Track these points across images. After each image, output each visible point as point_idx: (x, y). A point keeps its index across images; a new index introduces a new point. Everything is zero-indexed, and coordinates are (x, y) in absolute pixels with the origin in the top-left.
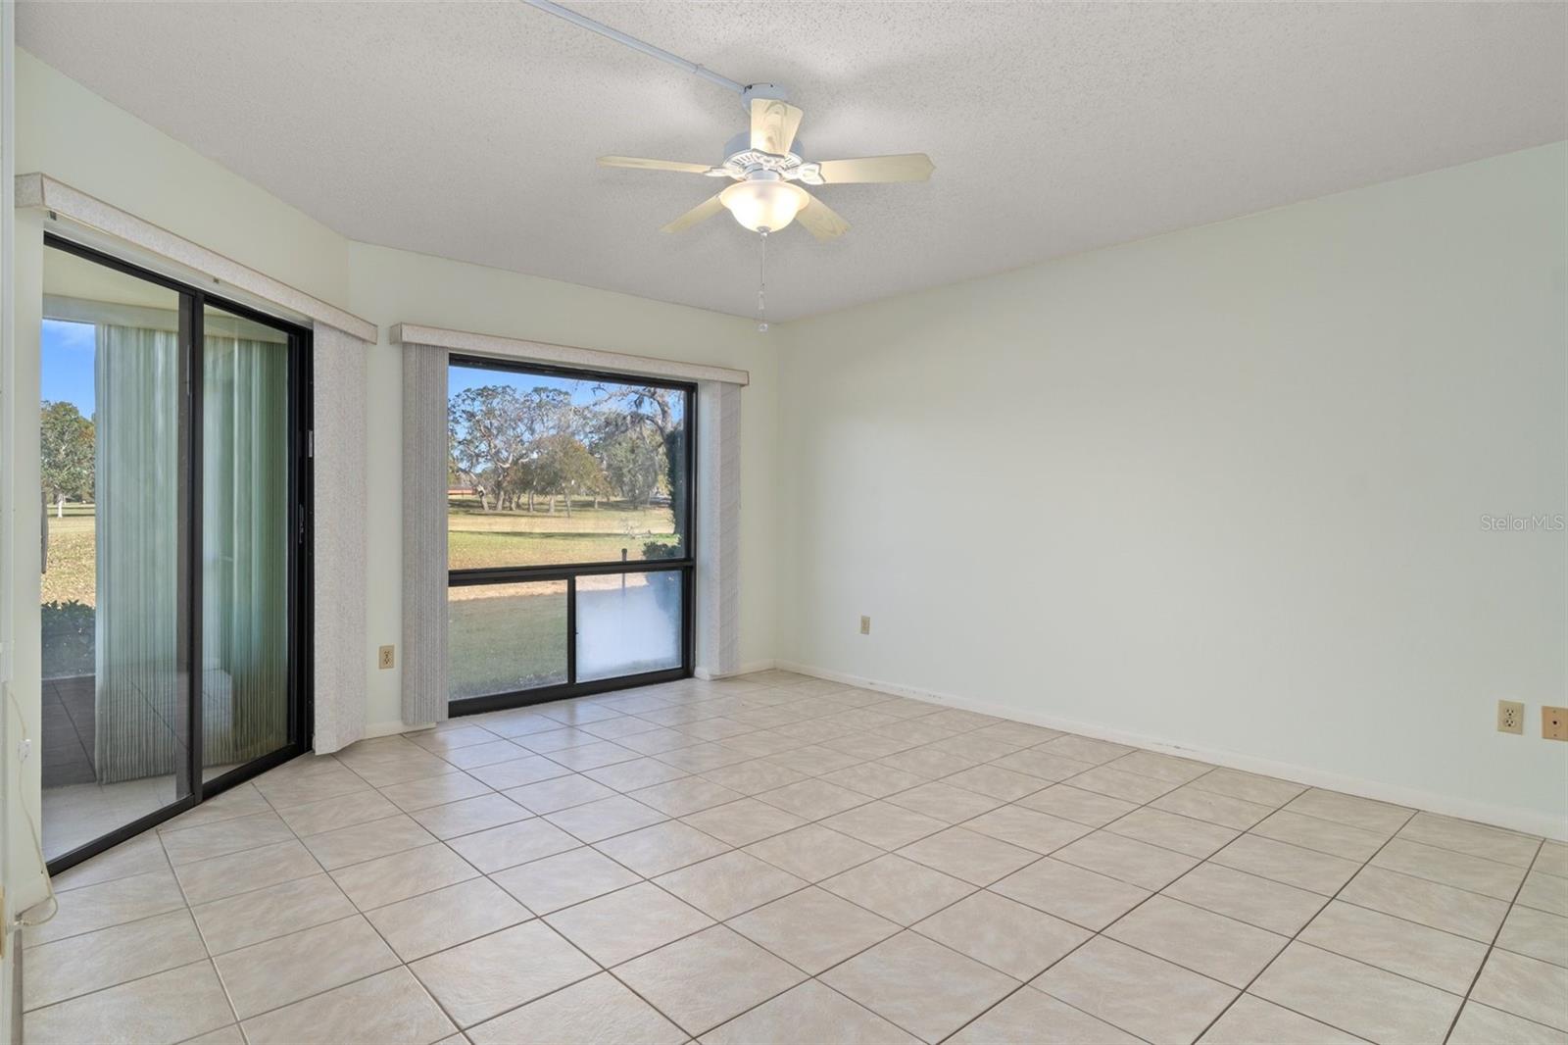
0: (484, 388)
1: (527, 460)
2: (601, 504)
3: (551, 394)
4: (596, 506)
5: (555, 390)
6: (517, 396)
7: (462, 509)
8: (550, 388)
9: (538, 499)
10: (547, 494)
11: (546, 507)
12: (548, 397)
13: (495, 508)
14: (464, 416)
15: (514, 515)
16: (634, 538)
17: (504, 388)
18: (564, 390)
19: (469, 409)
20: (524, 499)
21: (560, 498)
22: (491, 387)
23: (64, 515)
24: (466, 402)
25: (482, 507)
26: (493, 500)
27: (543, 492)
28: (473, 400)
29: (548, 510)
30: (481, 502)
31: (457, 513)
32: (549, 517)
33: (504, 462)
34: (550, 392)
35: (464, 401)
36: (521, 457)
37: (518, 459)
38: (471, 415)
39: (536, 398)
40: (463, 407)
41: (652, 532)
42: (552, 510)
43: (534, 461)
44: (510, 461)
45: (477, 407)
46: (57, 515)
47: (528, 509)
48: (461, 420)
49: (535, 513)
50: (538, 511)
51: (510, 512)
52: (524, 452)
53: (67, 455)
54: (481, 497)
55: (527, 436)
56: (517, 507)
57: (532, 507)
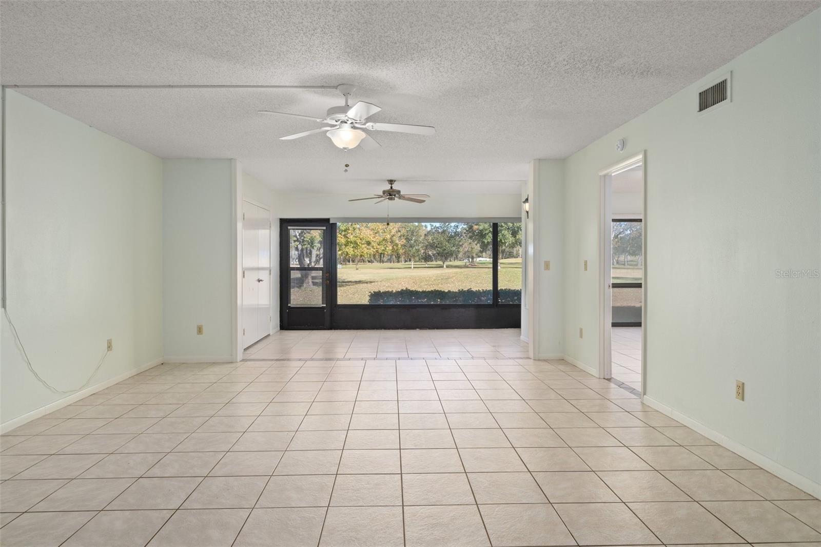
1: (624, 235)
9: (629, 258)
11: (635, 263)
20: (622, 258)
23: (414, 268)
29: (637, 265)
36: (620, 234)
37: (618, 235)
43: (628, 235)
46: (411, 268)
47: (624, 264)
49: (629, 267)
52: (622, 230)
53: (415, 242)
56: (618, 263)
57: (626, 263)
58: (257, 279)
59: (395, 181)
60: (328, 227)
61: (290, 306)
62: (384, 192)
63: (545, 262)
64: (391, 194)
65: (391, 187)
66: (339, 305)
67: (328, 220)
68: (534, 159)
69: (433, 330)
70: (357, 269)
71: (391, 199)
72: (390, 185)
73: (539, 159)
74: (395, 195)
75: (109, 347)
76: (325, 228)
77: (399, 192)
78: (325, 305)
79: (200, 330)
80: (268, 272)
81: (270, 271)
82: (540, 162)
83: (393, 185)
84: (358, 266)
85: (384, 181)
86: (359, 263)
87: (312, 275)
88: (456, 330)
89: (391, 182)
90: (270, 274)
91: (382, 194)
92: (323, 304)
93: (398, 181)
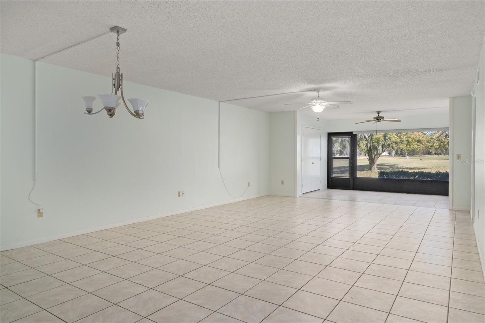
58: (311, 162)
59: (381, 112)
60: (352, 136)
61: (332, 177)
62: (374, 118)
63: (457, 155)
64: (378, 119)
65: (379, 115)
66: (358, 177)
67: (352, 133)
68: (450, 98)
69: (415, 195)
70: (421, 160)
71: (378, 121)
72: (378, 114)
73: (453, 97)
74: (381, 119)
75: (249, 185)
76: (350, 137)
77: (383, 117)
78: (350, 177)
79: (282, 183)
80: (319, 159)
81: (320, 159)
82: (453, 99)
83: (379, 114)
84: (421, 158)
85: (375, 112)
86: (422, 155)
87: (377, 163)
88: (430, 195)
89: (378, 112)
90: (320, 160)
91: (373, 119)
92: (349, 176)
93: (382, 112)
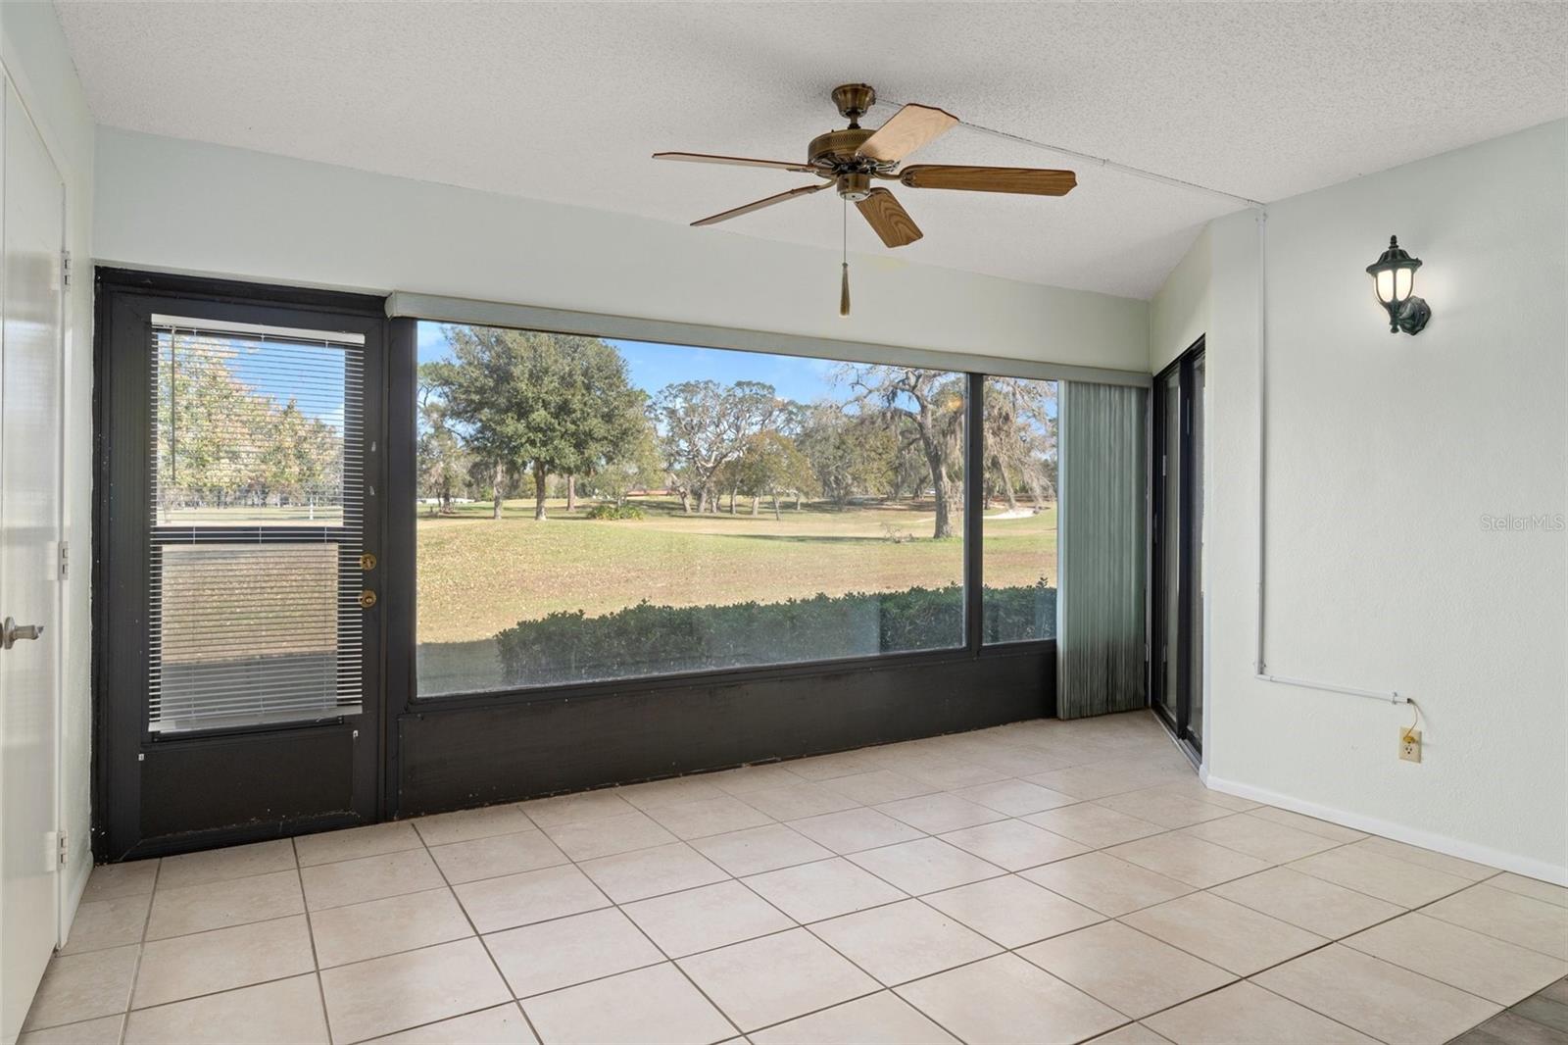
0: (687, 384)
2: (805, 506)
3: (754, 388)
4: (799, 508)
5: (758, 384)
6: (720, 392)
7: (666, 511)
8: (754, 382)
9: (740, 499)
10: (753, 495)
11: (748, 509)
12: (751, 391)
13: (698, 510)
14: (664, 412)
15: (715, 518)
16: (899, 542)
17: (706, 383)
18: (768, 384)
19: (670, 406)
20: (725, 500)
21: (769, 498)
22: (693, 382)
24: (668, 399)
25: (685, 510)
26: (695, 503)
27: (750, 493)
28: (676, 397)
29: (751, 513)
30: (684, 505)
31: (660, 515)
32: (752, 519)
33: (707, 461)
34: (754, 385)
35: (666, 397)
36: (725, 456)
37: (722, 459)
38: (672, 413)
39: (739, 393)
40: (665, 404)
41: (914, 536)
42: (755, 512)
44: (713, 460)
45: (679, 404)
47: (731, 511)
48: (662, 417)
49: (738, 515)
50: (740, 513)
51: (712, 515)
54: (683, 499)
55: (731, 434)
56: (718, 508)
57: (734, 508)
76: (359, 339)
89: (854, 98)
